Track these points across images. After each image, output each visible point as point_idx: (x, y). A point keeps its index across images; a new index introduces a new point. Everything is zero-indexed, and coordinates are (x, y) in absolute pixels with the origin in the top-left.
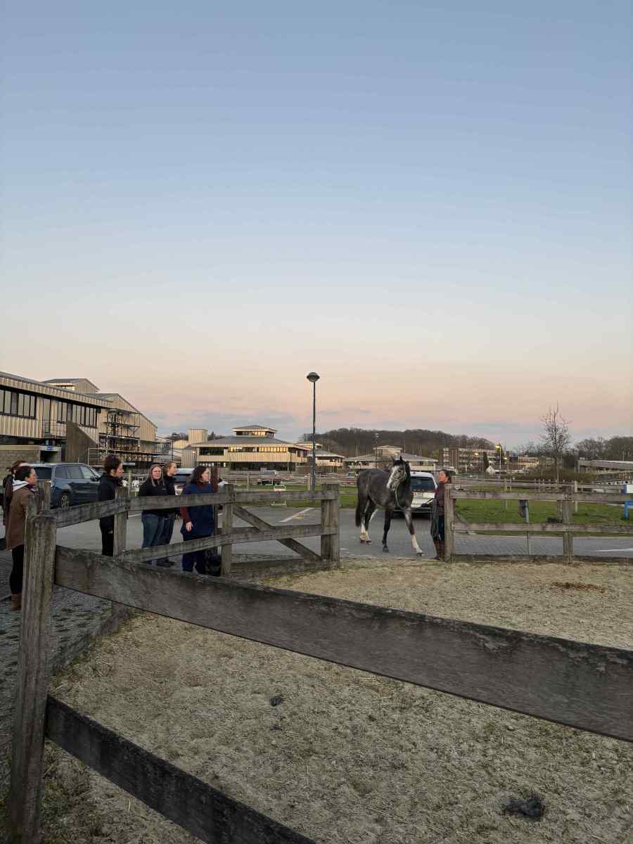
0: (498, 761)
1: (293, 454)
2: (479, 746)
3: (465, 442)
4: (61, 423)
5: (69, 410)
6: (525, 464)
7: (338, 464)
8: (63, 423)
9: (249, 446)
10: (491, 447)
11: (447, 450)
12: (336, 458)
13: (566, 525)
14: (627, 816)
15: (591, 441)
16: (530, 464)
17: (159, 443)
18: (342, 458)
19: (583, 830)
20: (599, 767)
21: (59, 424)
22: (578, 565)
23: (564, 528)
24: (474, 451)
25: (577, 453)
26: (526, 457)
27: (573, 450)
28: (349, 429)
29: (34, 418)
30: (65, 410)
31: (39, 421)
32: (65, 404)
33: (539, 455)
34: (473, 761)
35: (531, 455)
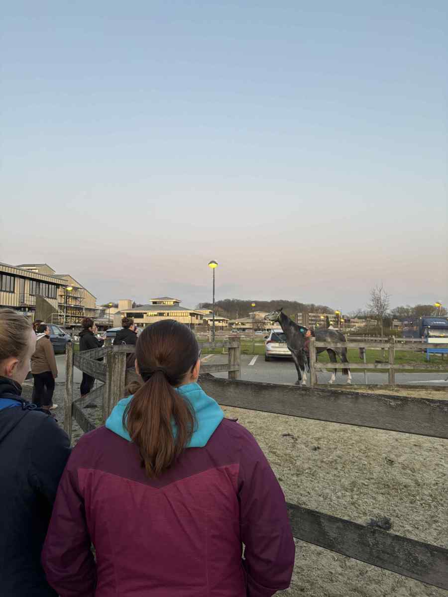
0: (361, 501)
1: (193, 318)
2: (348, 494)
3: (313, 309)
4: (32, 295)
5: (37, 286)
6: (356, 324)
7: (224, 324)
8: (34, 296)
9: (162, 312)
10: (331, 312)
11: (301, 314)
12: (223, 320)
13: (391, 364)
14: (439, 528)
15: (402, 308)
16: (360, 324)
17: (98, 310)
18: (227, 320)
19: (414, 535)
20: (421, 504)
21: (30, 296)
22: (399, 390)
23: (389, 367)
24: (319, 315)
25: (392, 317)
26: (356, 320)
27: (389, 315)
28: (231, 300)
29: (13, 292)
30: (34, 287)
31: (17, 294)
32: (34, 282)
33: (365, 318)
34: (346, 501)
35: (360, 318)
